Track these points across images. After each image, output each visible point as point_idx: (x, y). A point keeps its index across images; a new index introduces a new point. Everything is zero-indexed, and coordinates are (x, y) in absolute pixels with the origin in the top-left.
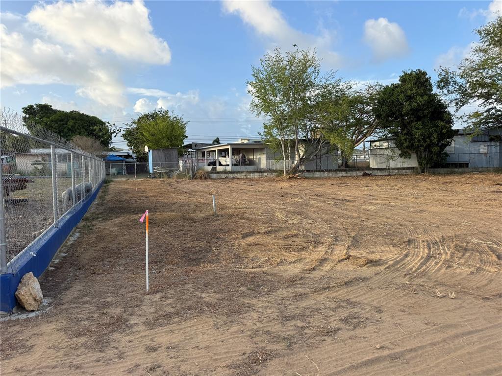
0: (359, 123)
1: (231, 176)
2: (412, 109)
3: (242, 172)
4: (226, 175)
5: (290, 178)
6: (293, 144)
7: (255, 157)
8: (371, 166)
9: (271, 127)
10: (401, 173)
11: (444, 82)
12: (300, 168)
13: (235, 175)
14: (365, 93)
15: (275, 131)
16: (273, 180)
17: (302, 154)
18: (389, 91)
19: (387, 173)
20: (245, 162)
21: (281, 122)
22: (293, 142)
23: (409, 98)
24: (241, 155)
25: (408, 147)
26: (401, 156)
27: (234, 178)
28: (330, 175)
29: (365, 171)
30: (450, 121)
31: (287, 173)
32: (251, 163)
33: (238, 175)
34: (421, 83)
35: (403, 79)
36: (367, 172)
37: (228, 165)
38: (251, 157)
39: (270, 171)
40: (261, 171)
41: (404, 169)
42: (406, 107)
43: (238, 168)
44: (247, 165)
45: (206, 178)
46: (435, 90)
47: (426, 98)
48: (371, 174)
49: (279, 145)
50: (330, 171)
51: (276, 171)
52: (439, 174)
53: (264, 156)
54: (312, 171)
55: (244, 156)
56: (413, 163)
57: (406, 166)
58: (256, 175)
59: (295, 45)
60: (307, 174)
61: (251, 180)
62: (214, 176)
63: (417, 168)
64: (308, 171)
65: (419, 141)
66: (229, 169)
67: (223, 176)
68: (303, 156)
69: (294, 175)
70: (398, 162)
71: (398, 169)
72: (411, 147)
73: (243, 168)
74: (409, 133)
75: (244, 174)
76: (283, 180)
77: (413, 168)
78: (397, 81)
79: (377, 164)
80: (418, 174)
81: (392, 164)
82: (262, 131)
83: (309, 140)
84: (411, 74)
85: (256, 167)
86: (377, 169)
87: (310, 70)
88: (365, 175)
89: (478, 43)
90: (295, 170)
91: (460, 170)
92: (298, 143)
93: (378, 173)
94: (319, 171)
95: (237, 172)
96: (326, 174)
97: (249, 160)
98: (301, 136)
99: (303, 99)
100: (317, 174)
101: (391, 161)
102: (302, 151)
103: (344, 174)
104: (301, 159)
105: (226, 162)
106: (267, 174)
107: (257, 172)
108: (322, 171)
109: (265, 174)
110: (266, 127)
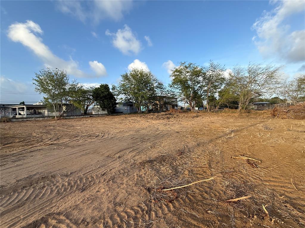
0: (88, 99)
1: (26, 120)
2: (103, 96)
3: (32, 118)
4: (22, 120)
5: (58, 119)
6: (60, 106)
8: (93, 114)
9: (48, 99)
10: (103, 115)
11: (114, 88)
12: (64, 115)
13: (27, 119)
16: (49, 120)
17: (64, 110)
18: (97, 89)
19: (98, 115)
20: (35, 113)
21: (53, 97)
23: (103, 92)
25: (104, 107)
26: (102, 110)
27: (27, 121)
28: (77, 117)
29: (91, 115)
30: (116, 100)
31: (57, 117)
32: (40, 113)
33: (30, 119)
34: (106, 88)
35: (101, 86)
36: (91, 116)
37: (25, 115)
38: (40, 111)
39: (49, 117)
40: (44, 117)
41: (103, 114)
42: (101, 96)
43: (30, 116)
45: (8, 122)
46: (111, 90)
47: (107, 93)
48: (92, 116)
49: (52, 106)
50: (77, 116)
51: (51, 117)
52: (114, 115)
53: (47, 111)
54: (69, 116)
55: (35, 111)
56: (106, 112)
57: (104, 113)
58: (41, 119)
60: (67, 117)
62: (14, 120)
63: (107, 114)
65: (107, 106)
66: (25, 116)
67: (21, 120)
70: (101, 112)
71: (101, 114)
72: (105, 107)
74: (104, 103)
75: (33, 119)
76: (54, 120)
77: (106, 114)
79: (95, 113)
80: (108, 116)
81: (100, 113)
82: (43, 100)
83: (68, 104)
84: (103, 85)
85: (42, 115)
86: (95, 115)
88: (91, 117)
90: (61, 116)
91: (120, 114)
92: (62, 105)
93: (95, 116)
94: (72, 116)
95: (29, 118)
96: (75, 117)
97: (38, 112)
98: (64, 102)
99: (64, 89)
100: (72, 117)
102: (64, 108)
103: (83, 116)
104: (64, 112)
105: (24, 113)
106: (47, 118)
107: (41, 117)
108: (74, 116)
109: (46, 118)
110: (45, 98)
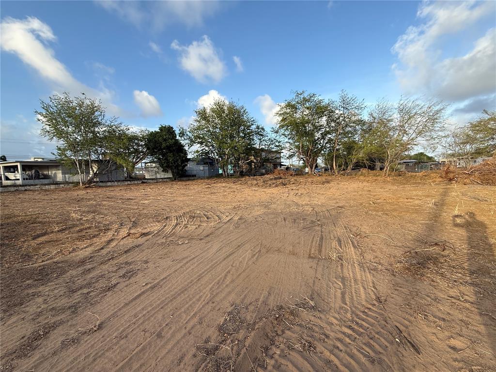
0: (137, 151)
1: (23, 188)
2: (167, 146)
4: (16, 188)
5: (86, 187)
6: (87, 163)
7: (51, 173)
8: (146, 177)
9: (65, 150)
10: (164, 181)
11: (182, 134)
12: (95, 180)
13: (26, 188)
14: (139, 134)
15: (69, 153)
16: (70, 189)
17: (95, 170)
18: (153, 135)
19: (156, 181)
20: (37, 177)
21: (74, 146)
22: (87, 162)
23: (165, 140)
24: (33, 171)
25: (166, 166)
26: (163, 171)
27: (26, 190)
28: (119, 184)
29: (143, 180)
30: (186, 154)
31: (83, 183)
32: (46, 177)
33: (32, 188)
34: (170, 132)
35: (161, 129)
36: (144, 181)
37: (19, 180)
38: (46, 173)
39: (66, 183)
40: (57, 183)
41: (165, 178)
42: (164, 145)
43: (32, 182)
44: (42, 179)
46: (178, 137)
47: (173, 140)
48: (146, 182)
50: (119, 181)
51: (72, 183)
52: (183, 181)
53: (61, 172)
54: (105, 182)
55: (37, 172)
56: (170, 175)
57: (166, 177)
58: (53, 187)
59: (83, 94)
60: (101, 184)
61: (46, 191)
63: (172, 178)
64: (101, 182)
65: (172, 163)
66: (20, 182)
67: (12, 189)
68: (96, 172)
69: (89, 184)
70: (161, 175)
71: (162, 179)
72: (168, 166)
73: (37, 181)
74: (166, 159)
75: (38, 186)
76: (79, 189)
77: (170, 178)
78: (158, 130)
79: (150, 176)
80: (173, 181)
81: (158, 176)
82: (56, 152)
83: (101, 160)
84: (165, 127)
85: (51, 180)
86: (150, 179)
87: (97, 114)
88: (143, 183)
89: (195, 117)
90: (90, 181)
91: (192, 178)
92: (92, 162)
93: (151, 181)
94: (110, 181)
96: (116, 183)
97: (43, 175)
98: (93, 157)
99: (93, 132)
100: (109, 184)
101: (157, 174)
102: (95, 168)
103: (129, 182)
104: (95, 174)
105: (15, 176)
106: (63, 185)
107: (53, 184)
108: (113, 181)
109: (61, 185)
110: (59, 149)
